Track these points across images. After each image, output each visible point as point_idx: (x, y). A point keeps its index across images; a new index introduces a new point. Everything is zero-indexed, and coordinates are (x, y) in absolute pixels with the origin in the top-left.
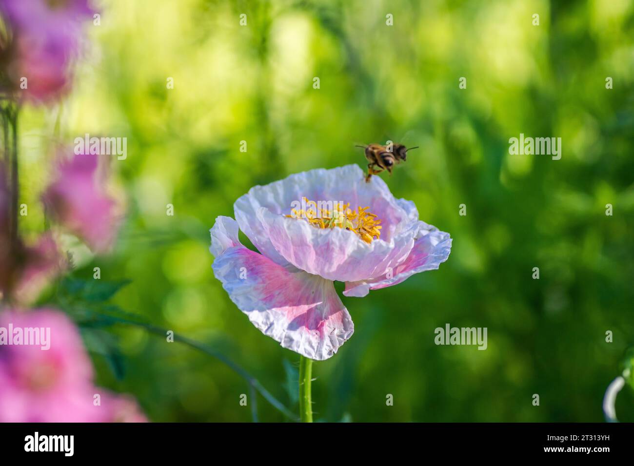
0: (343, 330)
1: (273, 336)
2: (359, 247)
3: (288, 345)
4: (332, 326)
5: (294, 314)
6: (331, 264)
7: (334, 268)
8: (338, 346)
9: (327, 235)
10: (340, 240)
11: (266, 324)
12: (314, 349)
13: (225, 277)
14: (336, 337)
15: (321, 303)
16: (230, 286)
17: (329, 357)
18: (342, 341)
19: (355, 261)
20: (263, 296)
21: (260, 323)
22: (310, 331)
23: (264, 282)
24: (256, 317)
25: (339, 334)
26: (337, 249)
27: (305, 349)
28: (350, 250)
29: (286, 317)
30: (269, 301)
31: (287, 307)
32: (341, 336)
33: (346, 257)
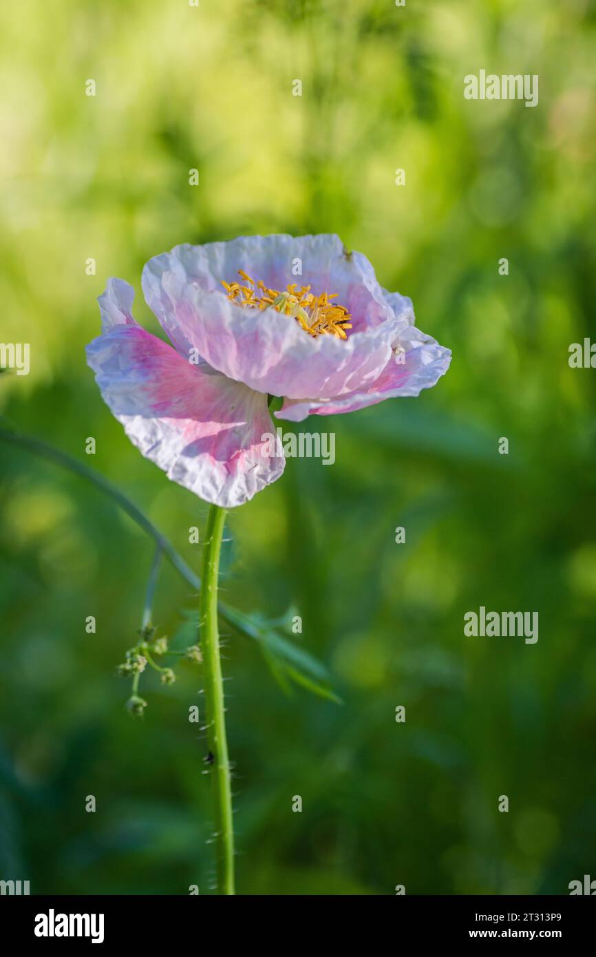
0: (268, 468)
1: (157, 460)
2: (299, 343)
3: (179, 476)
4: (253, 461)
5: (197, 433)
6: (260, 366)
7: (264, 373)
8: (255, 490)
9: (255, 319)
10: (274, 329)
11: (150, 441)
12: (216, 488)
13: (102, 366)
14: (255, 477)
15: (243, 423)
16: (105, 379)
17: (239, 504)
18: (263, 484)
19: (293, 364)
20: (153, 401)
21: (141, 439)
22: (216, 462)
23: (157, 380)
24: (136, 428)
25: (260, 473)
26: (269, 344)
27: (204, 488)
28: (286, 344)
29: (182, 435)
30: (161, 407)
31: (188, 421)
32: (264, 477)
33: (280, 356)
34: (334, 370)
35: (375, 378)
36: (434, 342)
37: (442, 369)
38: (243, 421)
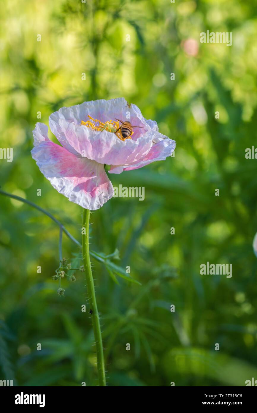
0: (107, 193)
1: (64, 194)
2: (117, 143)
3: (73, 200)
4: (101, 191)
5: (78, 182)
6: (101, 153)
7: (103, 156)
8: (103, 203)
9: (99, 135)
10: (106, 138)
11: (60, 187)
12: (88, 203)
13: (38, 158)
14: (103, 198)
15: (96, 177)
16: (40, 163)
17: (98, 209)
18: (106, 200)
19: (115, 152)
20: (60, 170)
21: (57, 186)
22: (87, 193)
23: (61, 162)
24: (55, 182)
25: (105, 196)
26: (105, 144)
27: (83, 203)
28: (112, 144)
29: (73, 183)
30: (63, 172)
31: (74, 177)
32: (106, 197)
33: (110, 149)
34: (131, 153)
35: (147, 154)
36: (167, 138)
37: (173, 148)
38: (95, 176)
